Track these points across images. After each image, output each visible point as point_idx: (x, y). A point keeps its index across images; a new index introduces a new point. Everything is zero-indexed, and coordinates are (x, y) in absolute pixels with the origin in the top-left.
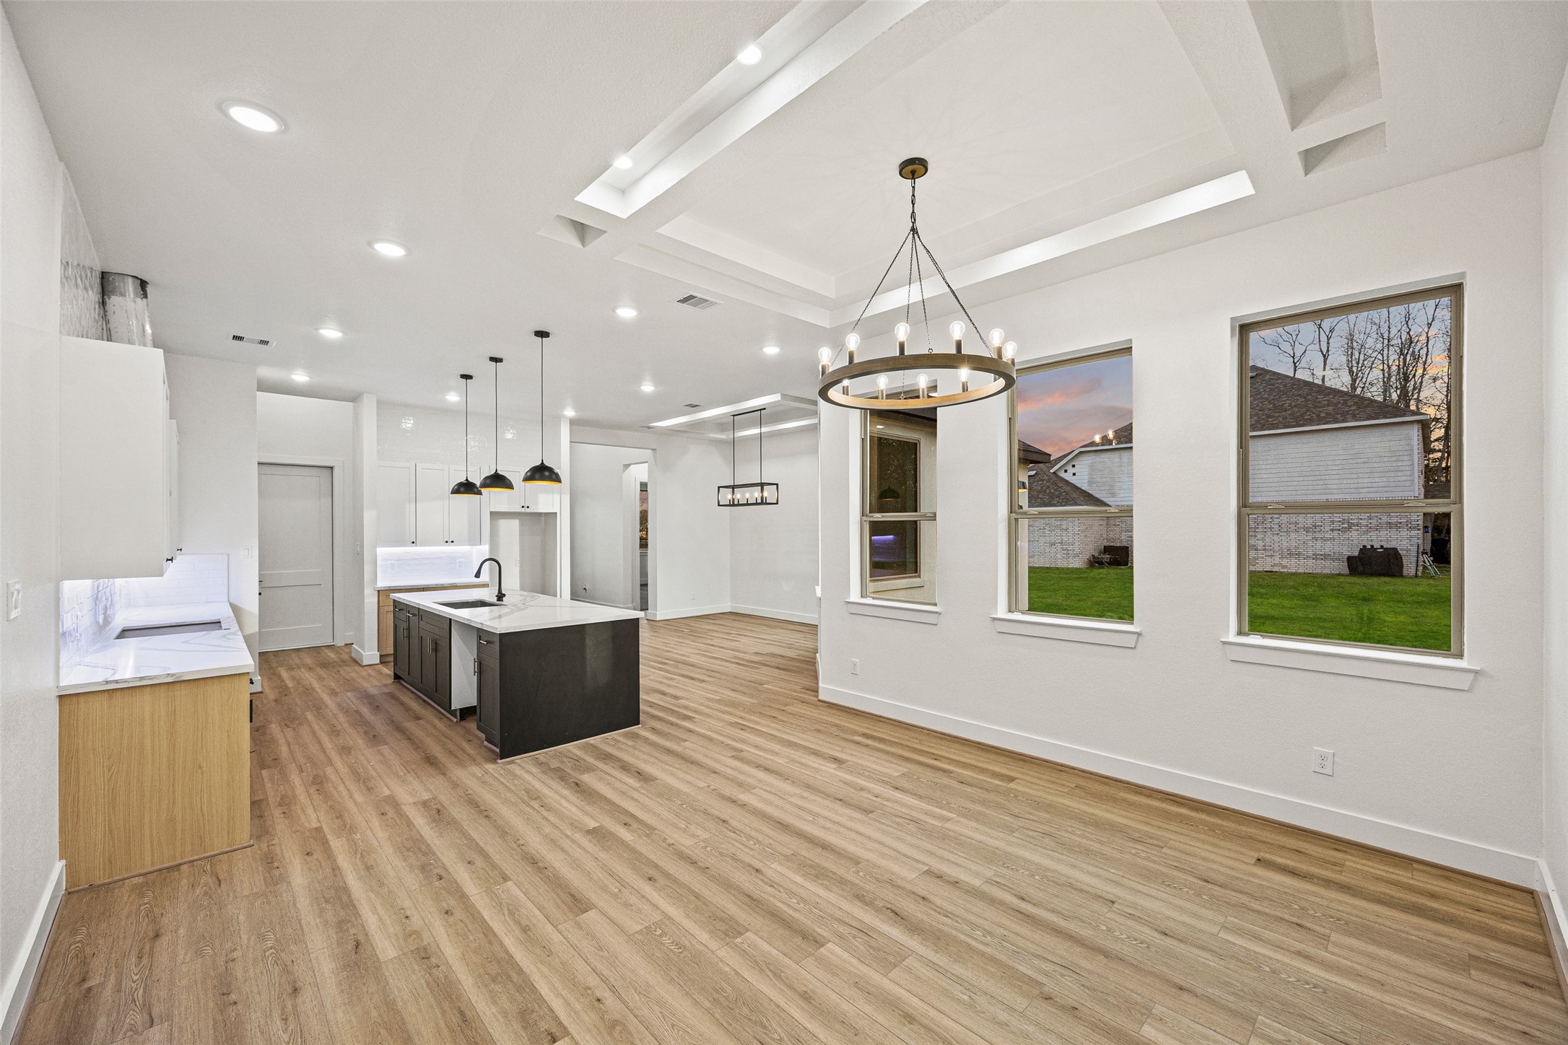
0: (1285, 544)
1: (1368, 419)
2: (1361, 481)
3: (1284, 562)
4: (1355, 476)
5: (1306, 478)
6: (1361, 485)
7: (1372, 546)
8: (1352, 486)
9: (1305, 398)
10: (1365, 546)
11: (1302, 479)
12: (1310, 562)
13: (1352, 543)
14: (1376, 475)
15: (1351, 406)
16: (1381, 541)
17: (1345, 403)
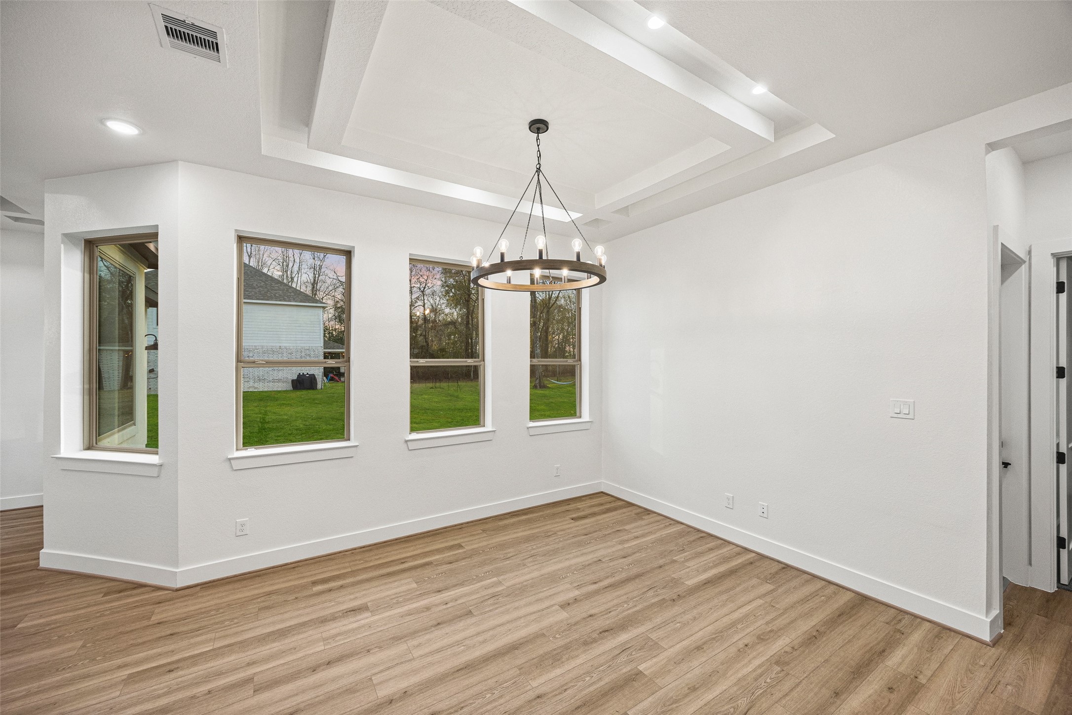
0: (256, 373)
1: (300, 302)
2: (297, 336)
3: (256, 385)
4: (294, 333)
5: (269, 333)
6: (297, 339)
7: (303, 373)
8: (293, 339)
9: (265, 283)
10: (300, 374)
11: (266, 333)
12: (271, 384)
13: (292, 373)
14: (304, 334)
15: (291, 293)
16: (306, 370)
17: (287, 290)
